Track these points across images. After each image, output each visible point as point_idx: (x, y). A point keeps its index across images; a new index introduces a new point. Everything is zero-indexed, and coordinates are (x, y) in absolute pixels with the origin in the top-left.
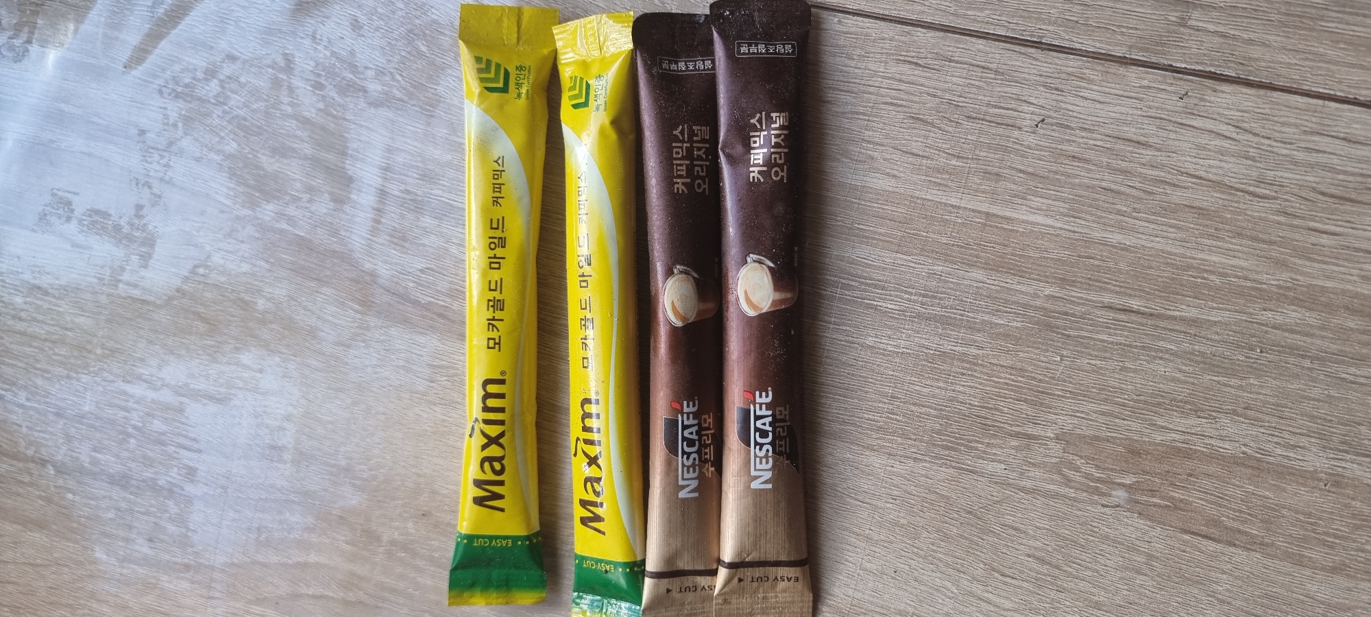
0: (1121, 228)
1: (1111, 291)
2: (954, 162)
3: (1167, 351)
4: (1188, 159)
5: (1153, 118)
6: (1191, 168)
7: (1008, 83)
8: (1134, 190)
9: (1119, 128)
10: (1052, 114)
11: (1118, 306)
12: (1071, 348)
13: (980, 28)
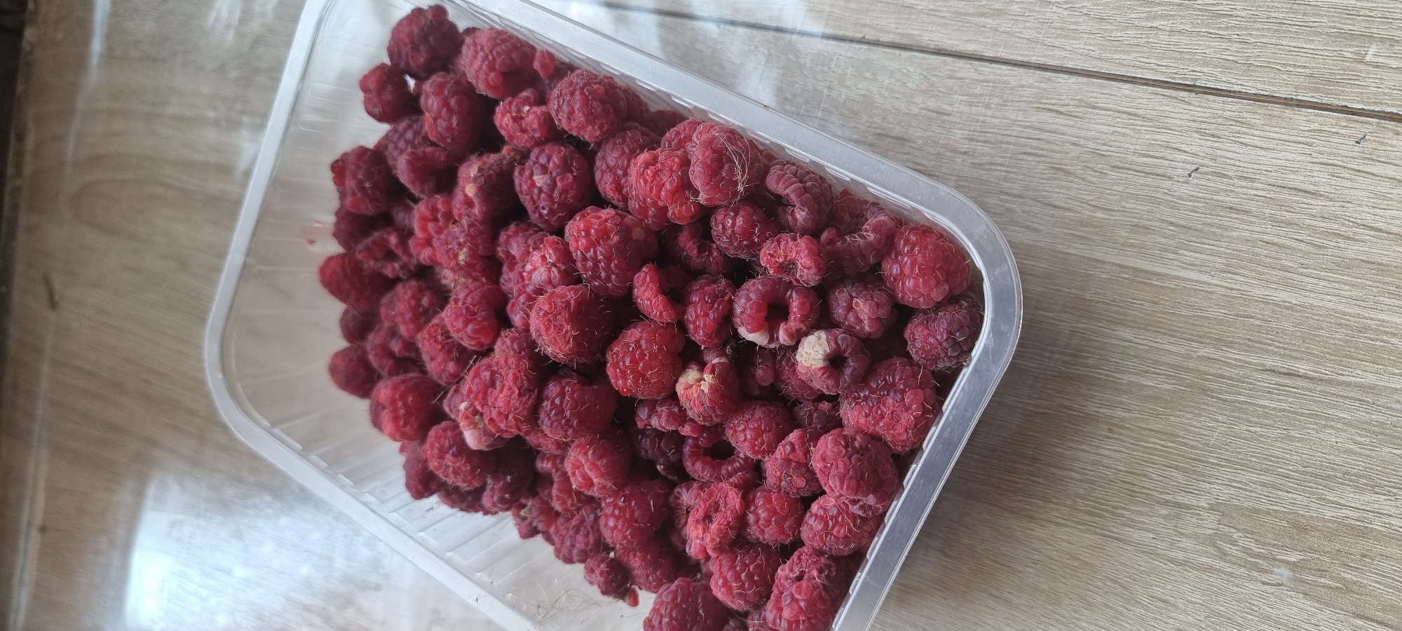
0: (1286, 285)
1: (1275, 354)
2: (1099, 214)
3: (1339, 420)
4: (1366, 209)
5: (1324, 164)
6: (1369, 220)
7: (1158, 130)
8: (1302, 244)
9: (1284, 176)
10: (1207, 162)
11: (1282, 370)
12: (1227, 413)
13: (1127, 72)
